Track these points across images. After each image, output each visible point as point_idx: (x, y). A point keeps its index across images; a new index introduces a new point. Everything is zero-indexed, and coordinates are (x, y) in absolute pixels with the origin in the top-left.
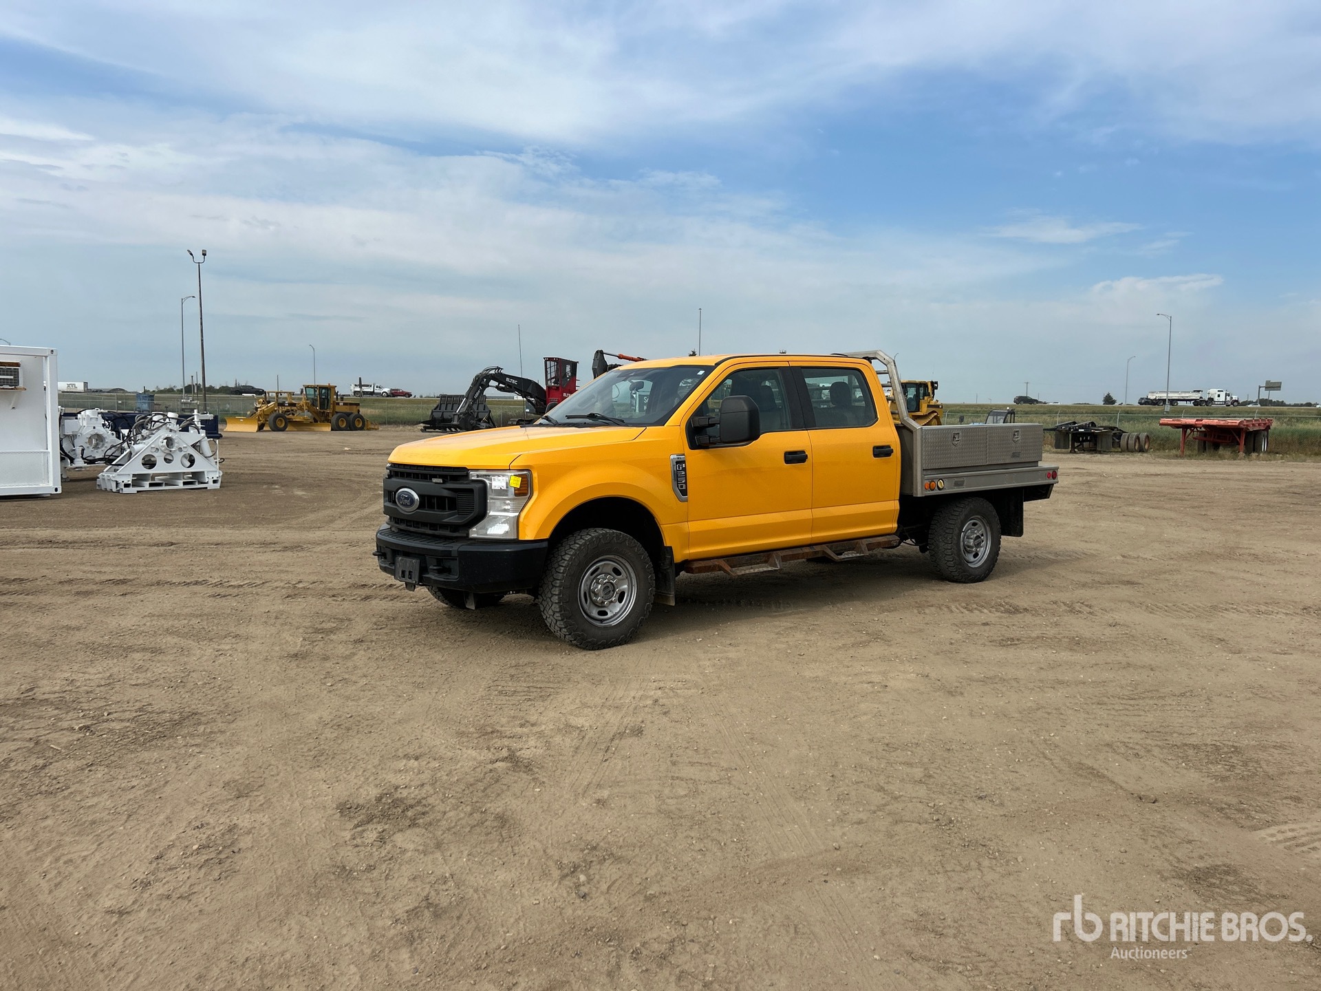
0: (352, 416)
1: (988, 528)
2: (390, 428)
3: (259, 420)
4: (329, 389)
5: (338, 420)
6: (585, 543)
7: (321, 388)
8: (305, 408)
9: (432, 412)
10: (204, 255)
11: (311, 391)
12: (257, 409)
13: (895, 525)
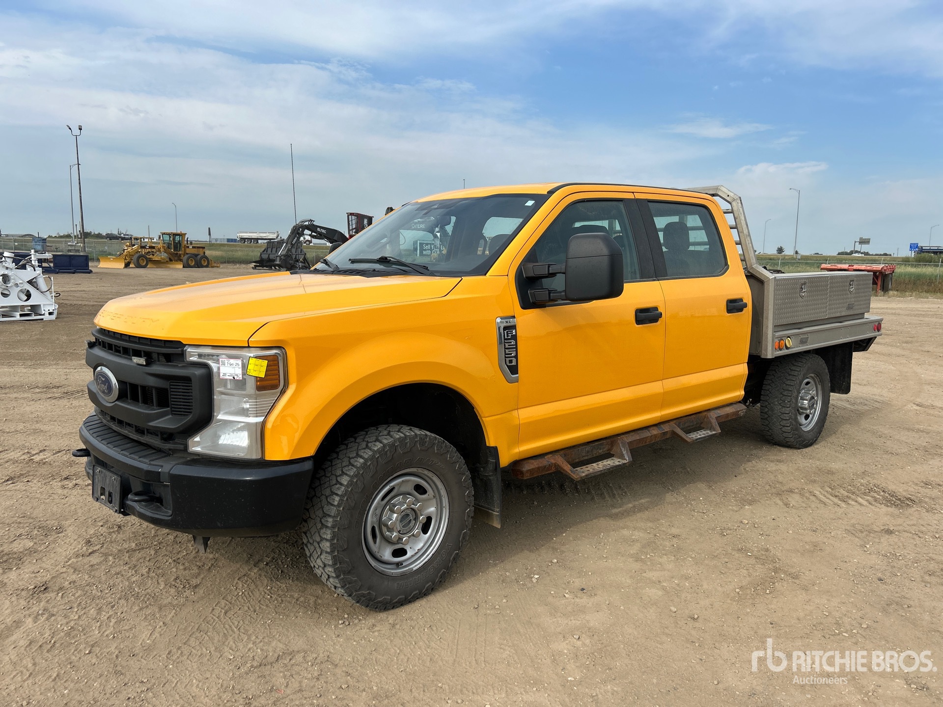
0: (199, 257)
1: (819, 387)
2: (230, 266)
3: (125, 259)
4: (182, 235)
5: (188, 259)
6: (373, 456)
7: (175, 235)
8: (162, 250)
9: (261, 254)
10: (80, 129)
11: (167, 238)
12: (124, 250)
13: (743, 393)
